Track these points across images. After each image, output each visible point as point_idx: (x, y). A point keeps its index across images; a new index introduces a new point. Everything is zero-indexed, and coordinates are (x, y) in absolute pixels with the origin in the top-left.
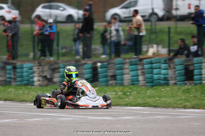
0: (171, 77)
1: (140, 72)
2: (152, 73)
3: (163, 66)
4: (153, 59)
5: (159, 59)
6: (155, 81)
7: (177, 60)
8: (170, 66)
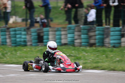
0: (28, 40)
1: (7, 37)
2: (15, 37)
3: (23, 33)
4: (16, 28)
5: (21, 28)
6: (18, 43)
7: (32, 29)
8: (27, 33)
